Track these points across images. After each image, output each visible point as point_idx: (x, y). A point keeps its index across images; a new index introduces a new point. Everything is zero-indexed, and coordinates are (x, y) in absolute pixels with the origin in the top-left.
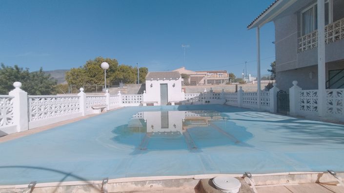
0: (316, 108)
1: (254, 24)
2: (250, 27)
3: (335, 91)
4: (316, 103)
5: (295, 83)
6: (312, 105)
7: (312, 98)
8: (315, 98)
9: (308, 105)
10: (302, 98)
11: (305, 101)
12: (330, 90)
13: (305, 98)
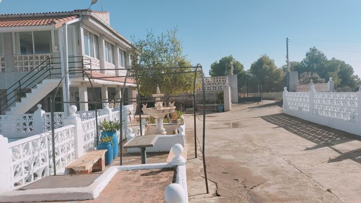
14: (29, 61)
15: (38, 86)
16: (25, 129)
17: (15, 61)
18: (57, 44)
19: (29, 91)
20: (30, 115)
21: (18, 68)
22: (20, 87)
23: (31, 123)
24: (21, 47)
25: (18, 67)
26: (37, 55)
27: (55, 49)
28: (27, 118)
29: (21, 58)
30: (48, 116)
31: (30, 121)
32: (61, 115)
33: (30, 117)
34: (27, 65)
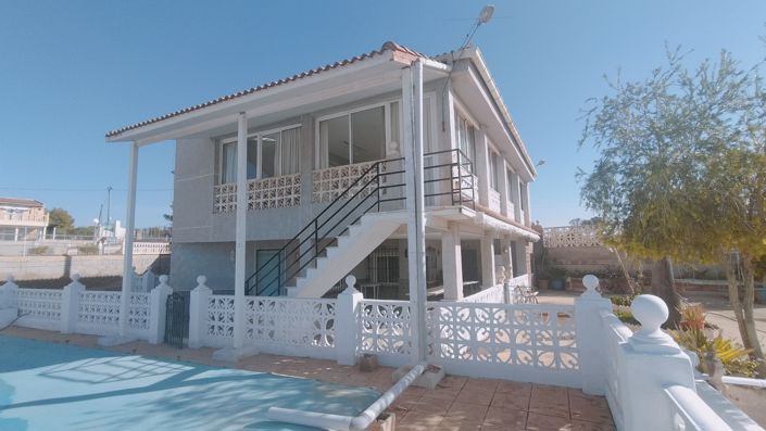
0: (231, 329)
1: (124, 135)
2: (113, 138)
3: (257, 299)
4: (232, 319)
5: (201, 279)
6: (226, 324)
7: (226, 310)
8: (231, 311)
9: (221, 324)
10: (212, 310)
11: (216, 317)
12: (251, 298)
13: (217, 311)
14: (340, 179)
15: (353, 229)
16: (318, 337)
17: (316, 182)
18: (396, 138)
19: (334, 242)
20: (329, 301)
21: (321, 196)
22: (316, 232)
23: (330, 324)
24: (330, 154)
25: (321, 193)
26: (356, 165)
27: (390, 149)
28: (324, 307)
29: (326, 176)
30: (370, 307)
31: (330, 317)
32: (400, 309)
33: (329, 307)
34: (337, 187)
